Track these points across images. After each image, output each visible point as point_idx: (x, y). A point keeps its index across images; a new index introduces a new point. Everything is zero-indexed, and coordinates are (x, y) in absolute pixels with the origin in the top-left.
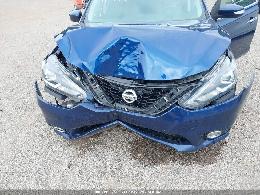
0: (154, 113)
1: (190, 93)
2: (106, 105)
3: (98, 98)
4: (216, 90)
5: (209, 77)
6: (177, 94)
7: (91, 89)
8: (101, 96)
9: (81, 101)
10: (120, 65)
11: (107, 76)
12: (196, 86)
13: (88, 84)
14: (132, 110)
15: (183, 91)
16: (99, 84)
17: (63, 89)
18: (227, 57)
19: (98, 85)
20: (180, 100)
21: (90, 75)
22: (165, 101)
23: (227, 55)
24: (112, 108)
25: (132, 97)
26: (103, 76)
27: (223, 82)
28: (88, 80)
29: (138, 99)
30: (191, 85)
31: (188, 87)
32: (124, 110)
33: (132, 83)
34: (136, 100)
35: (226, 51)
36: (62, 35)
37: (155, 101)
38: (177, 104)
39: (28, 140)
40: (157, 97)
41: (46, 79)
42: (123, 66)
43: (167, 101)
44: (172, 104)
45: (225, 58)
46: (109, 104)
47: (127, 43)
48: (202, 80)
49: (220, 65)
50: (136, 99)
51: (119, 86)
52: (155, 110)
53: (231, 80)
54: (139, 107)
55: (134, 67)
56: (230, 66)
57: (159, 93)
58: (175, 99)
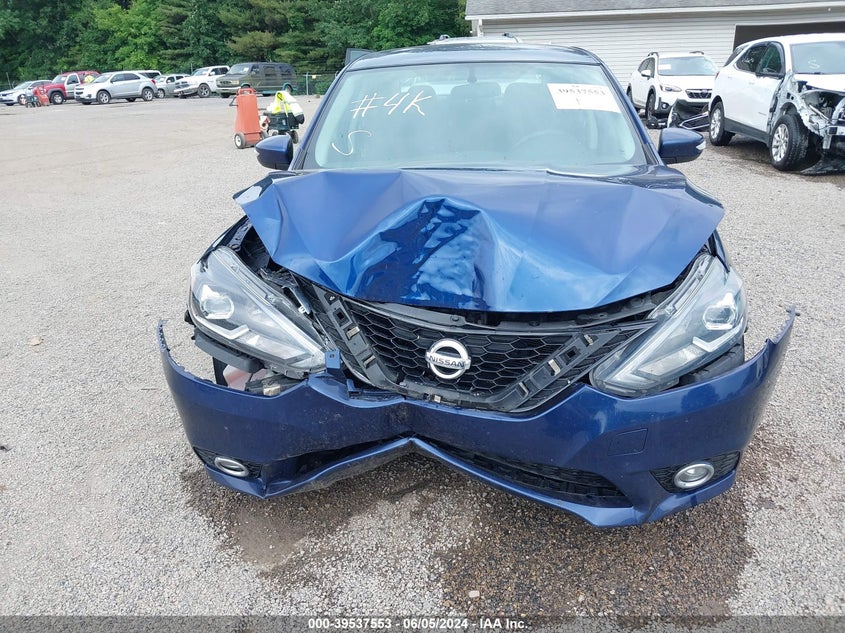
0: (520, 407)
1: (622, 351)
2: (379, 385)
3: (356, 365)
4: (691, 347)
5: (672, 308)
6: (585, 353)
7: (338, 339)
8: (364, 360)
9: (306, 374)
10: (421, 272)
11: (383, 303)
12: (638, 330)
13: (330, 327)
14: (456, 401)
15: (601, 345)
16: (361, 327)
17: (253, 341)
18: (716, 260)
19: (357, 329)
20: (595, 369)
21: (334, 300)
22: (553, 372)
23: (714, 254)
24: (397, 394)
25: (457, 360)
26: (374, 302)
27: (710, 327)
28: (330, 314)
29: (472, 369)
30: (623, 329)
31: (616, 332)
32: (432, 401)
33: (454, 323)
34: (467, 371)
35: (709, 239)
36: (260, 189)
37: (522, 372)
38: (586, 380)
39: (95, 546)
40: (527, 362)
41: (204, 315)
42: (430, 275)
43: (557, 371)
44: (573, 381)
45: (710, 261)
46: (389, 384)
47: (442, 212)
48: (654, 315)
49: (700, 279)
50: (467, 367)
51: (419, 330)
52: (524, 399)
53: (732, 317)
54: (475, 391)
55: (460, 277)
56: (725, 280)
57: (534, 349)
58: (579, 368)
